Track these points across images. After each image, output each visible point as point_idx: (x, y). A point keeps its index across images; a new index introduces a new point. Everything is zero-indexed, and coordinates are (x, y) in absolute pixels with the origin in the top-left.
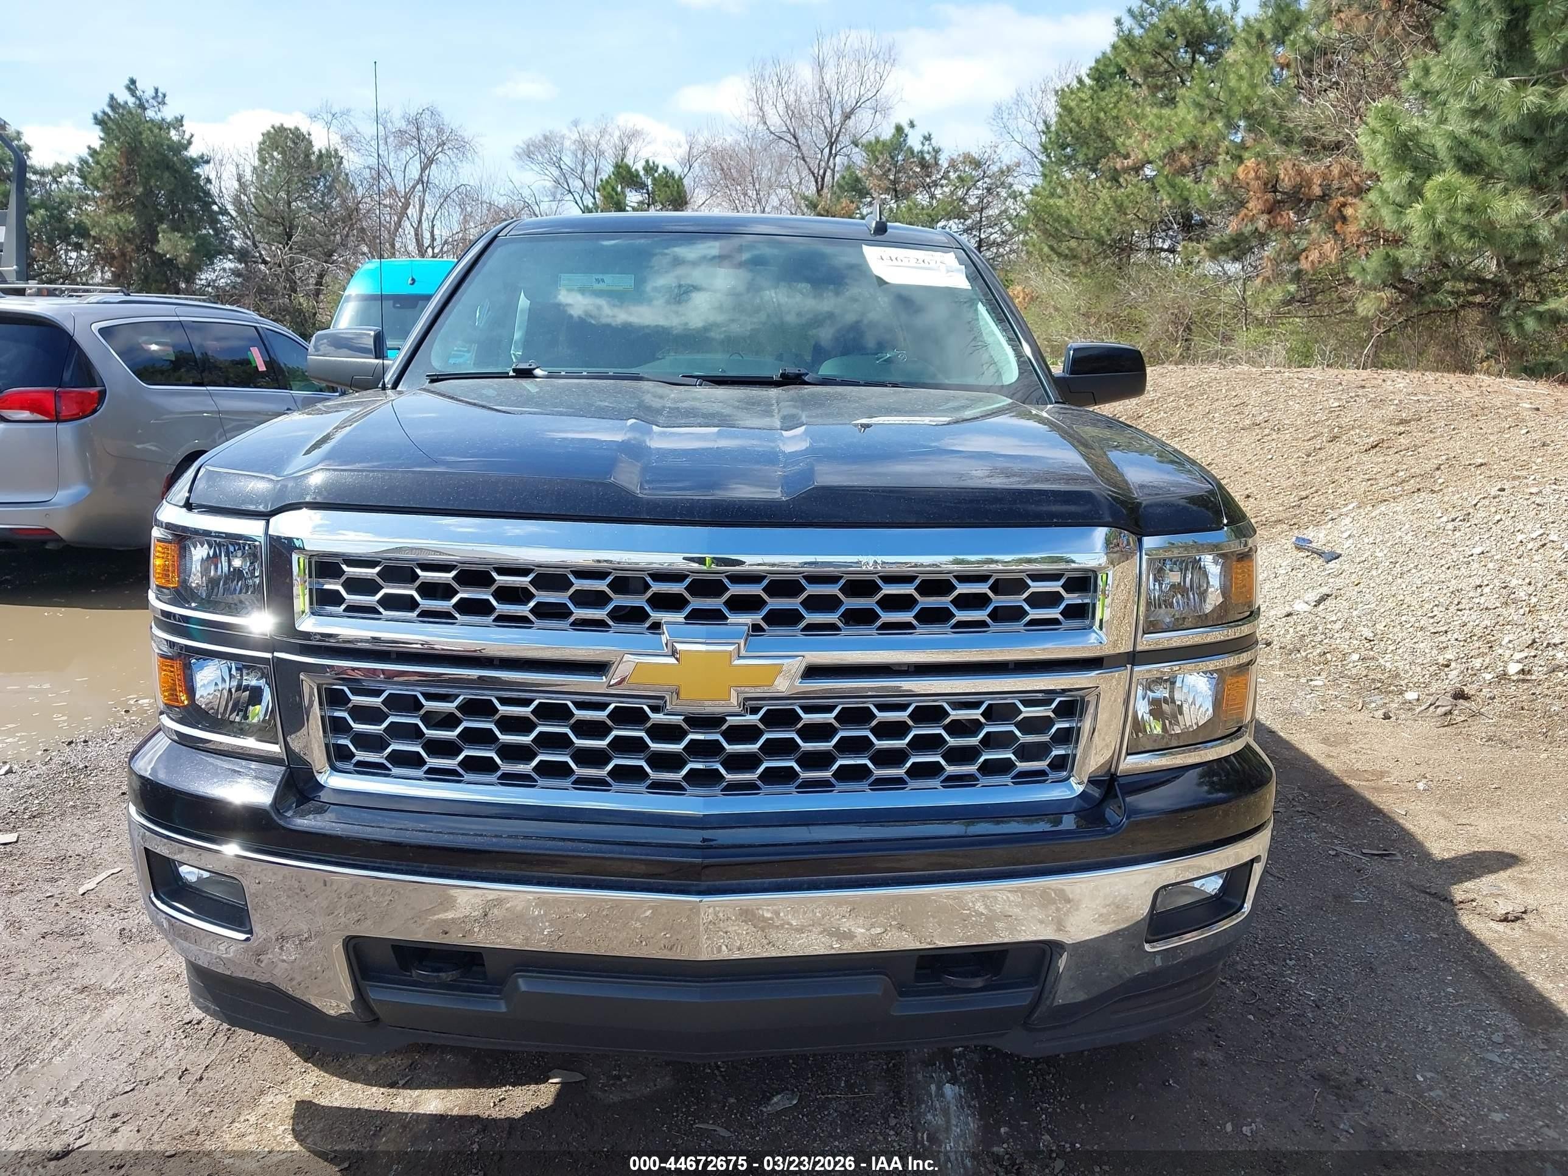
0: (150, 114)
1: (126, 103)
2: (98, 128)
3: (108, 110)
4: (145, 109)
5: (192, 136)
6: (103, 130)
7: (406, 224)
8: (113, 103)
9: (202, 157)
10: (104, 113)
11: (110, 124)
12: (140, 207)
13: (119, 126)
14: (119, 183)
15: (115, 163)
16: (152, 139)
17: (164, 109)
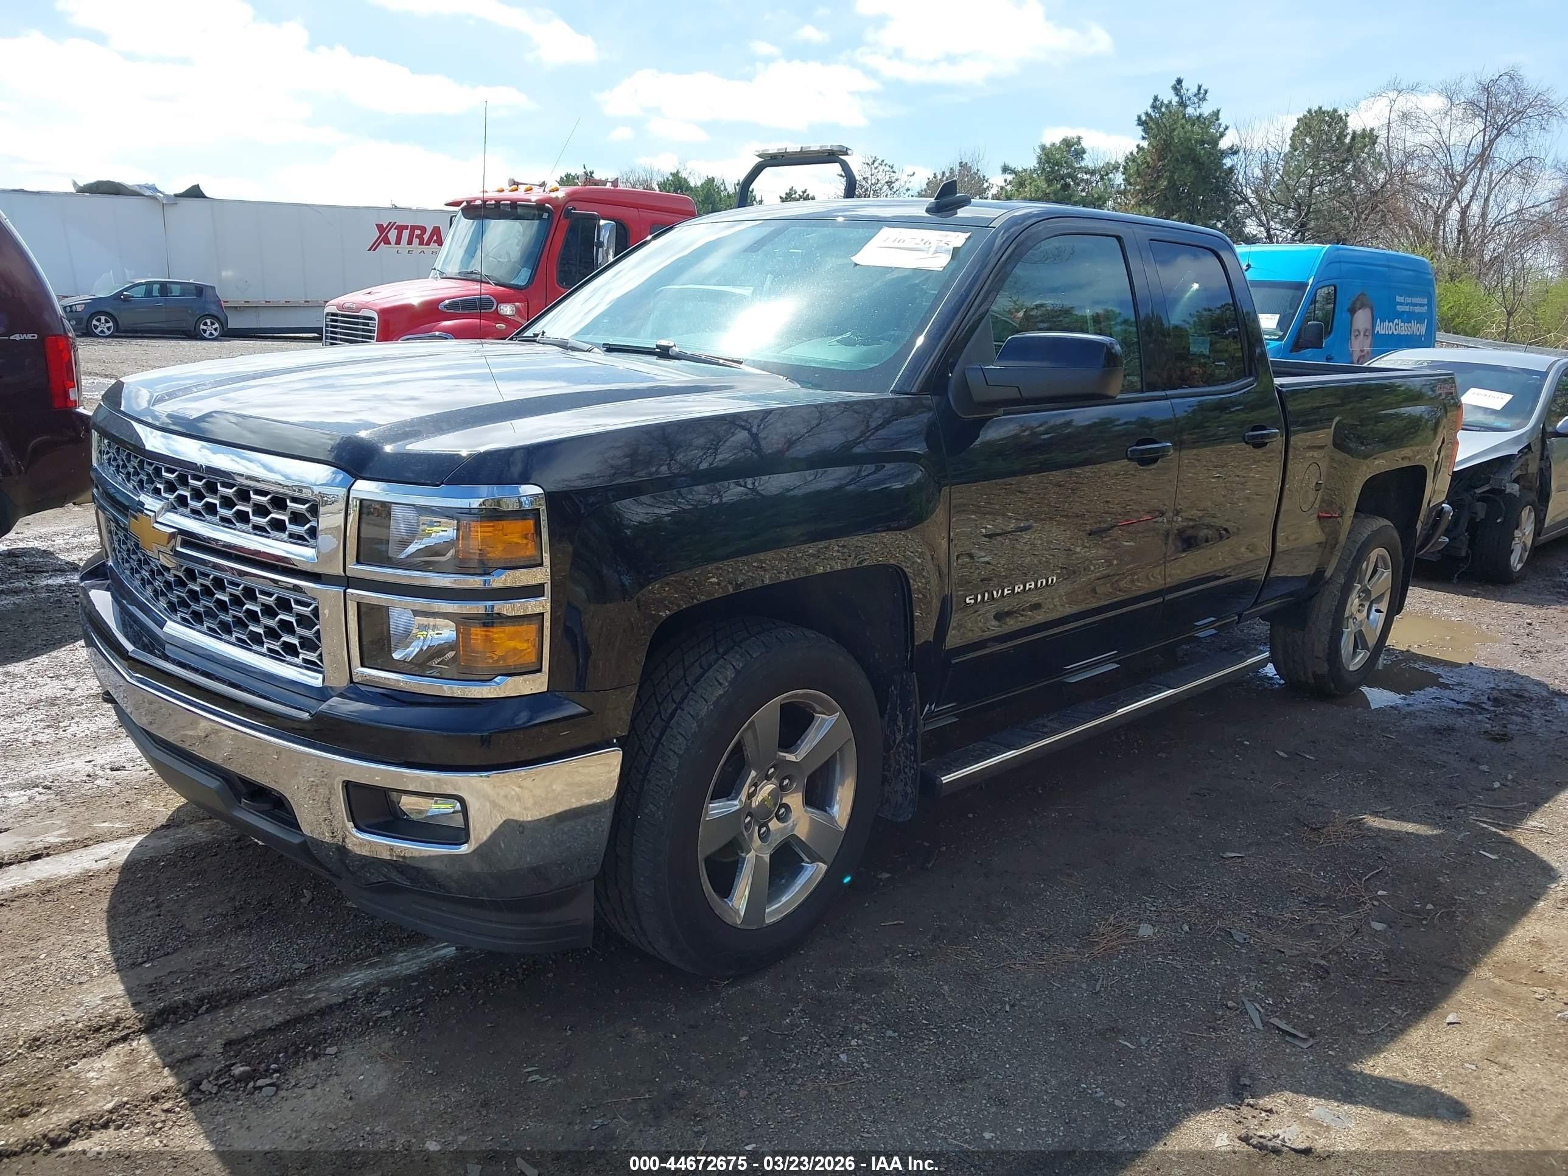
0: (1190, 111)
1: (1170, 102)
2: (1140, 128)
3: (1150, 111)
4: (1186, 106)
5: (1227, 128)
6: (1144, 130)
7: (1455, 205)
8: (1156, 104)
9: (1231, 148)
10: (1147, 114)
11: (1151, 124)
12: (1162, 199)
13: (1157, 124)
14: (1148, 178)
15: (1149, 159)
16: (1182, 135)
17: (1204, 105)
